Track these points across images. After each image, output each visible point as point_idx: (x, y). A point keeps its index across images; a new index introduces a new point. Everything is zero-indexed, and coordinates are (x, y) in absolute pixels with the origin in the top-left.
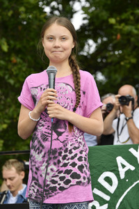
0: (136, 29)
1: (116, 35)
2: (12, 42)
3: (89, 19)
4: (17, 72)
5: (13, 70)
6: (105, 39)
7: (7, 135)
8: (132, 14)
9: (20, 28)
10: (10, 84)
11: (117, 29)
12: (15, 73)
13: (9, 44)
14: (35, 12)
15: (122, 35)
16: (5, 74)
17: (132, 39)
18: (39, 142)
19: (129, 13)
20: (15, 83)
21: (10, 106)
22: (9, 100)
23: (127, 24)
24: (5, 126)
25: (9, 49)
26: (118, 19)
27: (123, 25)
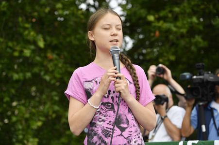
0: (175, 26)
1: (155, 33)
2: (48, 38)
3: (126, 16)
4: (53, 68)
5: (49, 66)
6: (141, 36)
7: (41, 133)
8: (171, 12)
9: (56, 24)
10: (45, 80)
11: (155, 26)
12: (51, 69)
13: (45, 40)
14: (72, 8)
15: (160, 32)
16: (40, 71)
17: (171, 37)
18: (100, 138)
19: (167, 11)
20: (51, 80)
21: (45, 104)
22: (44, 97)
23: (165, 21)
24: (40, 124)
25: (45, 45)
26: (157, 16)
27: (161, 22)
